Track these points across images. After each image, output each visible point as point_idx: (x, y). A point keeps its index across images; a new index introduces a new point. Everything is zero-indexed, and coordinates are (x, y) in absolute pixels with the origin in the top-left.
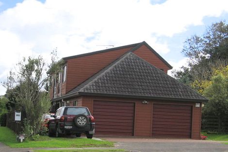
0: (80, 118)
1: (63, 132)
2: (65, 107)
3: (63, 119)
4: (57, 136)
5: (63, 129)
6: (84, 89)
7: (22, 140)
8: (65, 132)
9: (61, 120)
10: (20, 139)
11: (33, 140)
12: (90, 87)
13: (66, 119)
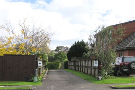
0: (133, 64)
1: (122, 73)
2: (123, 57)
3: (122, 64)
4: (118, 75)
5: (122, 71)
6: (129, 45)
7: (100, 79)
8: (123, 73)
9: (121, 65)
10: (99, 78)
11: (107, 79)
12: (133, 44)
13: (124, 64)
